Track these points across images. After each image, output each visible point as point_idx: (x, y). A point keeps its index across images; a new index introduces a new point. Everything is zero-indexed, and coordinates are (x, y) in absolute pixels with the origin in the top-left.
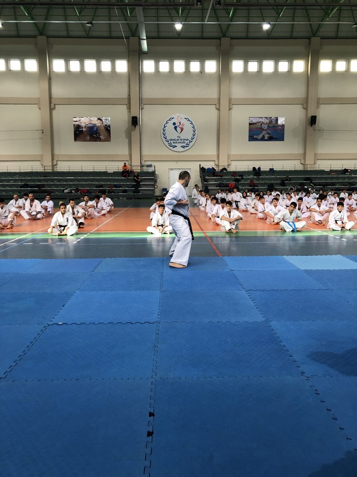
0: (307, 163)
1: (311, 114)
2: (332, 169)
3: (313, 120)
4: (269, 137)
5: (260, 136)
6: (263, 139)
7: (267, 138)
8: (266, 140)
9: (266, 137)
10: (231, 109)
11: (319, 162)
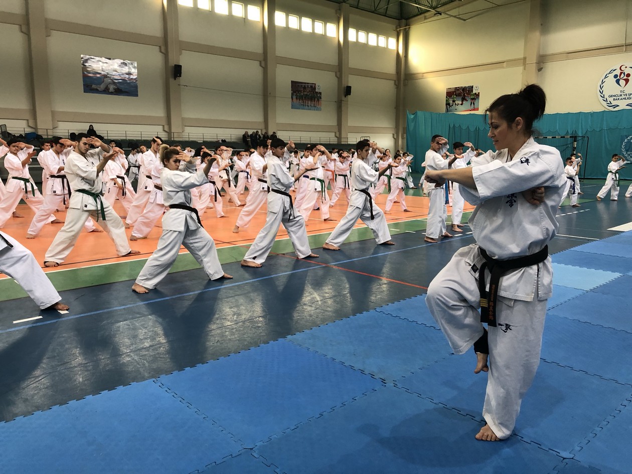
0: (173, 131)
1: (172, 62)
2: (205, 140)
3: (177, 71)
4: (114, 89)
5: (102, 87)
6: (106, 91)
7: (113, 91)
8: (111, 93)
9: (112, 88)
10: (49, 36)
11: (188, 130)
